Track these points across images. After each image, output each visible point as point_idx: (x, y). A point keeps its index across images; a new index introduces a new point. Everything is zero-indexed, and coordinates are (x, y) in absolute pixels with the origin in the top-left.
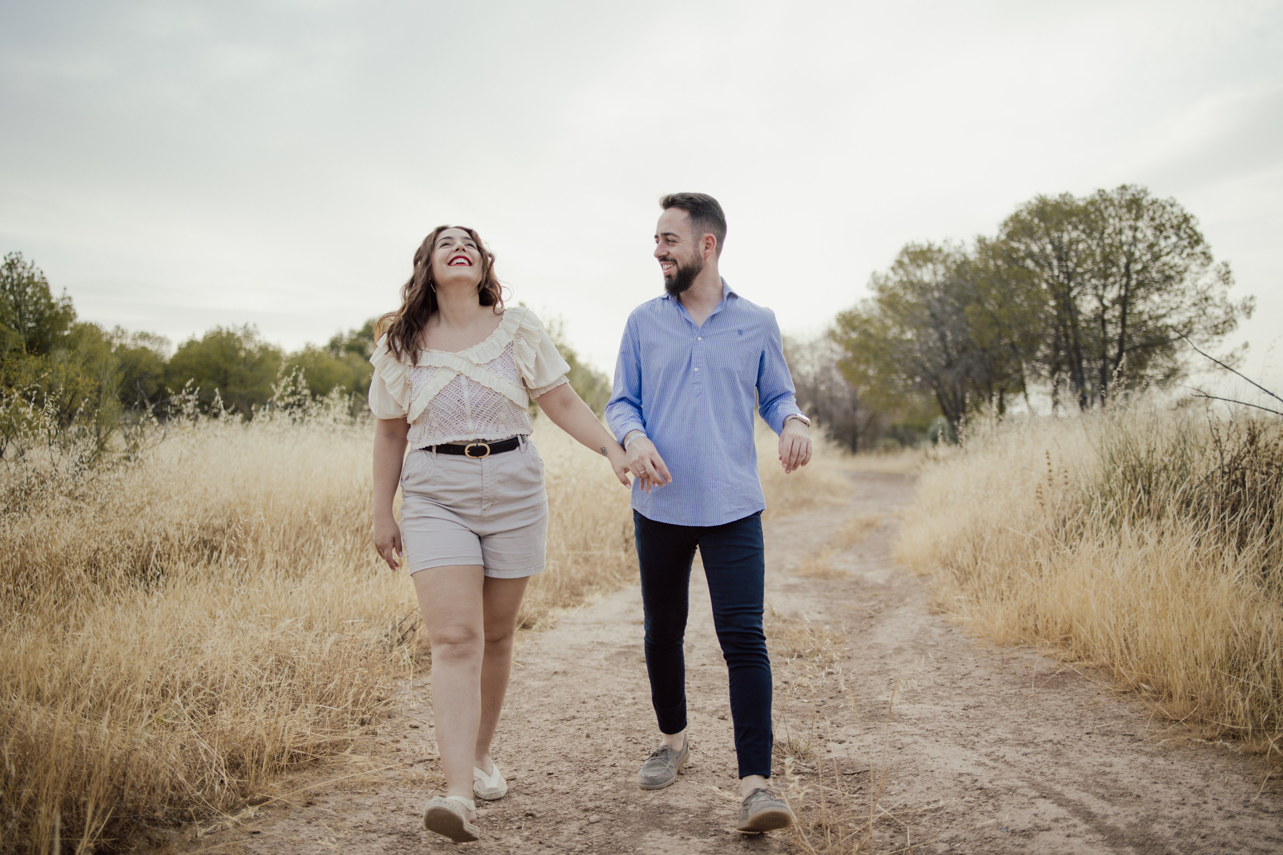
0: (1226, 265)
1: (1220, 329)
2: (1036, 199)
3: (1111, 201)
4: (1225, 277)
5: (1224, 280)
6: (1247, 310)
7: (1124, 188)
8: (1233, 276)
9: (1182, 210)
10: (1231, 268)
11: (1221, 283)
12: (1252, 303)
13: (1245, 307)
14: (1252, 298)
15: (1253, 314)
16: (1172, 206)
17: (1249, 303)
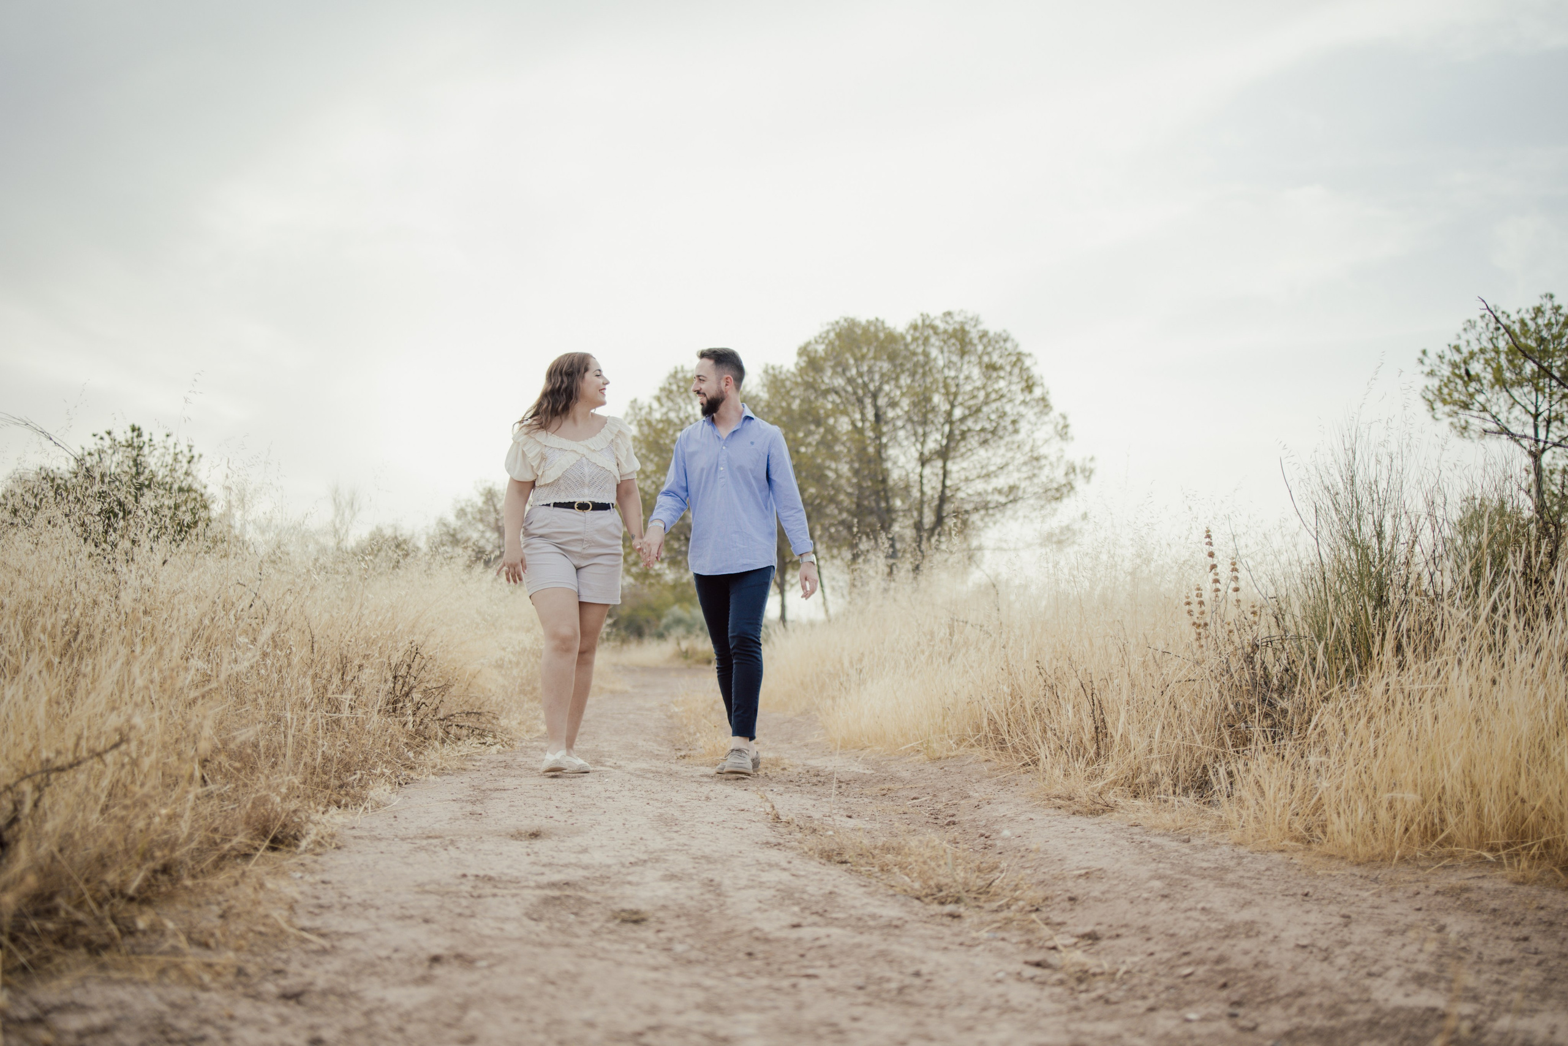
0: (1064, 417)
1: (1058, 493)
2: (846, 320)
3: (934, 328)
4: (1063, 432)
5: (1061, 436)
6: (1087, 474)
7: (949, 314)
8: (1071, 431)
9: (1017, 346)
10: (1070, 421)
11: (1058, 438)
12: (1092, 465)
13: (1083, 470)
14: (1092, 459)
15: (1093, 478)
16: (1005, 340)
17: (1089, 465)
